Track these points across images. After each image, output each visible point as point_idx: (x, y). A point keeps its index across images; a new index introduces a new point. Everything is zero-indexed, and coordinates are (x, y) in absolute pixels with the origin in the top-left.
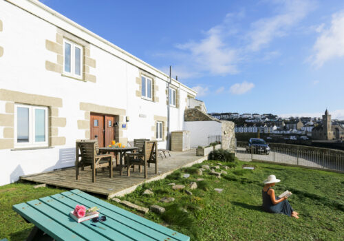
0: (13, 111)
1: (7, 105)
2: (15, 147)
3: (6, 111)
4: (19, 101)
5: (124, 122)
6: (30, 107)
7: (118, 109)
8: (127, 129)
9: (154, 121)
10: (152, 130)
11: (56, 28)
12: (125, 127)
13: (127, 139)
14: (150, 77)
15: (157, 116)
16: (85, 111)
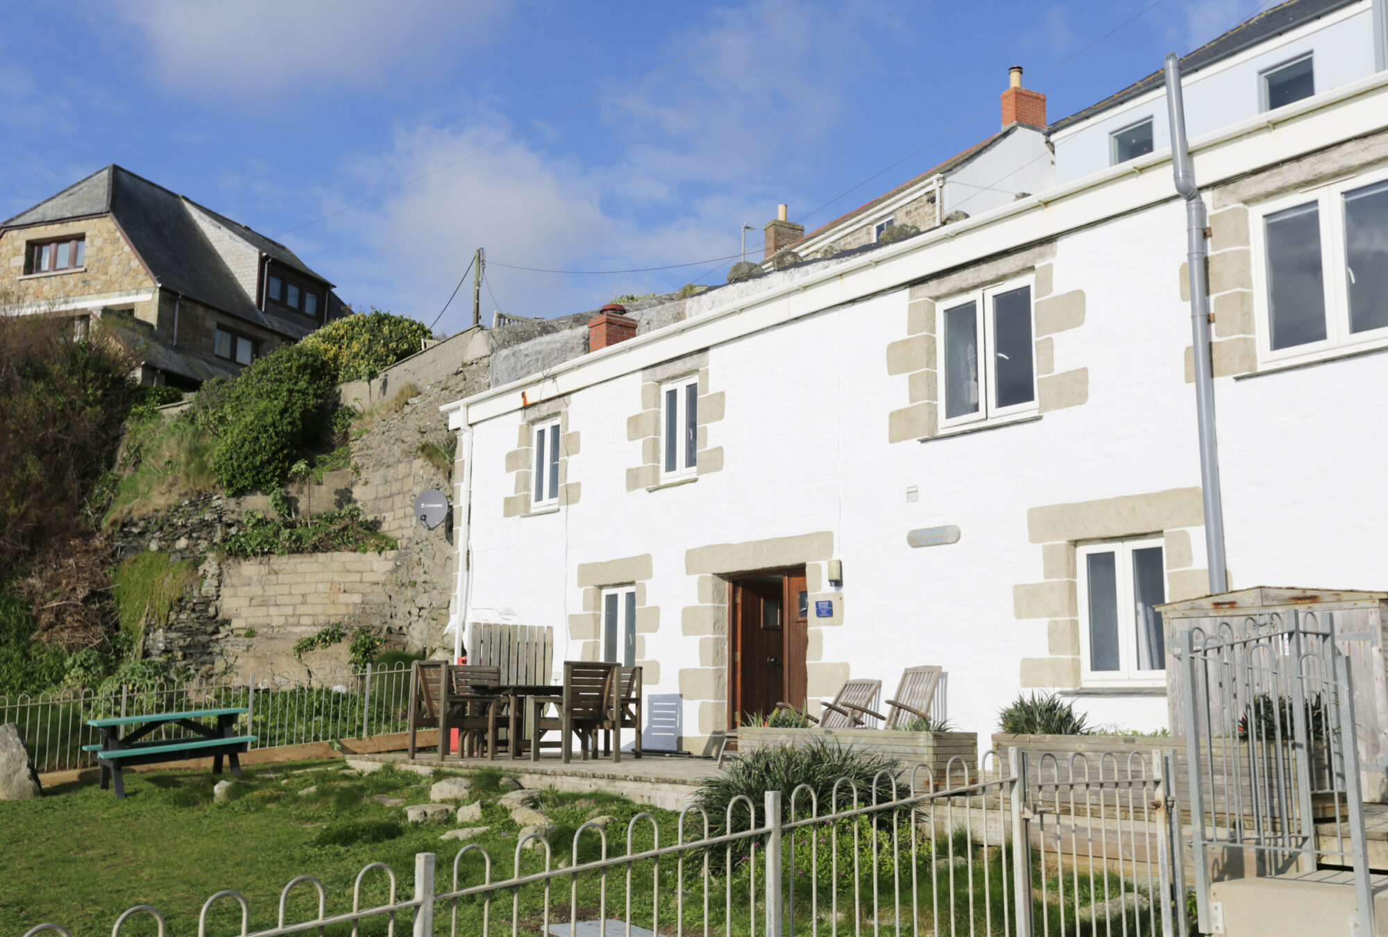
3: (584, 609)
5: (825, 587)
6: (619, 590)
7: (799, 537)
8: (841, 623)
9: (1038, 549)
10: (1018, 615)
11: (640, 374)
12: (830, 613)
13: (845, 667)
14: (1001, 272)
15: (1063, 509)
16: (699, 575)
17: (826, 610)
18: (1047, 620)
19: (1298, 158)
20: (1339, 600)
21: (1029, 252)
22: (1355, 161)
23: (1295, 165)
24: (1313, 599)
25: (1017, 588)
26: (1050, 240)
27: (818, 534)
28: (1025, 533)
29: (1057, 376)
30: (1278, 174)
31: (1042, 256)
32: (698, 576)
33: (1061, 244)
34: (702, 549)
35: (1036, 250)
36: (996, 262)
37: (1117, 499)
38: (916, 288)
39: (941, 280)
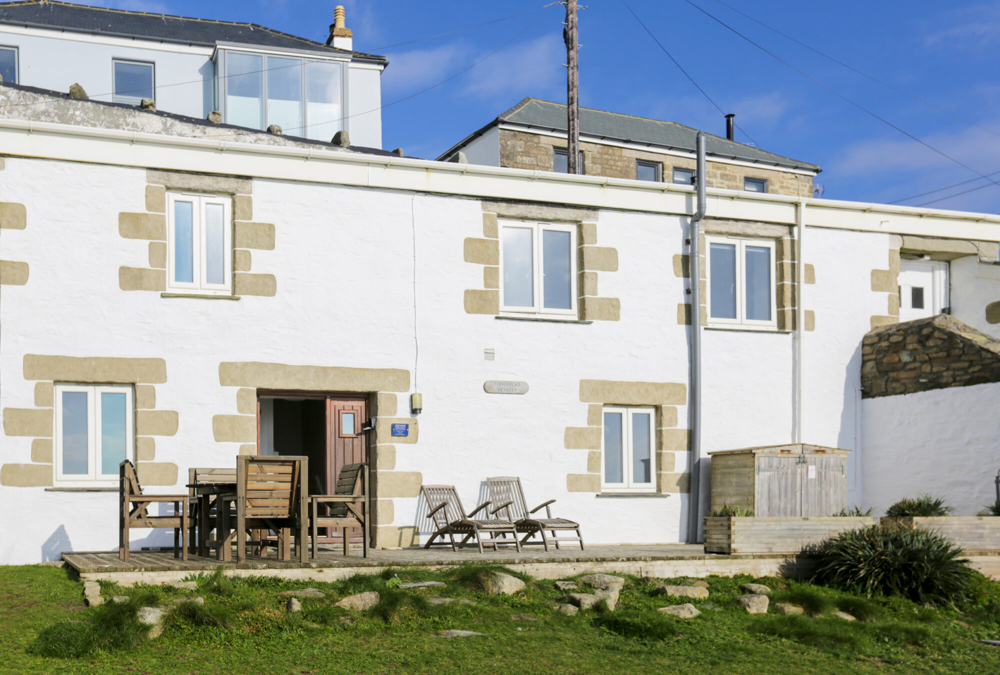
0: (50, 402)
1: (37, 389)
2: (57, 485)
3: (36, 403)
4: (62, 378)
5: (403, 413)
6: (89, 389)
7: (373, 370)
8: (415, 441)
9: (585, 406)
10: (568, 446)
11: (144, 172)
12: (406, 433)
13: (419, 476)
14: (558, 217)
15: (604, 383)
16: (239, 388)
17: (401, 431)
18: (587, 451)
19: (736, 220)
20: (833, 453)
21: (579, 211)
22: (761, 233)
23: (734, 223)
24: (823, 451)
25: (568, 429)
26: (595, 208)
27: (394, 371)
28: (576, 395)
29: (598, 298)
30: (727, 224)
31: (588, 217)
32: (237, 388)
33: (601, 214)
34: (245, 364)
35: (585, 212)
36: (554, 208)
37: (637, 383)
38: (488, 202)
39: (509, 205)
